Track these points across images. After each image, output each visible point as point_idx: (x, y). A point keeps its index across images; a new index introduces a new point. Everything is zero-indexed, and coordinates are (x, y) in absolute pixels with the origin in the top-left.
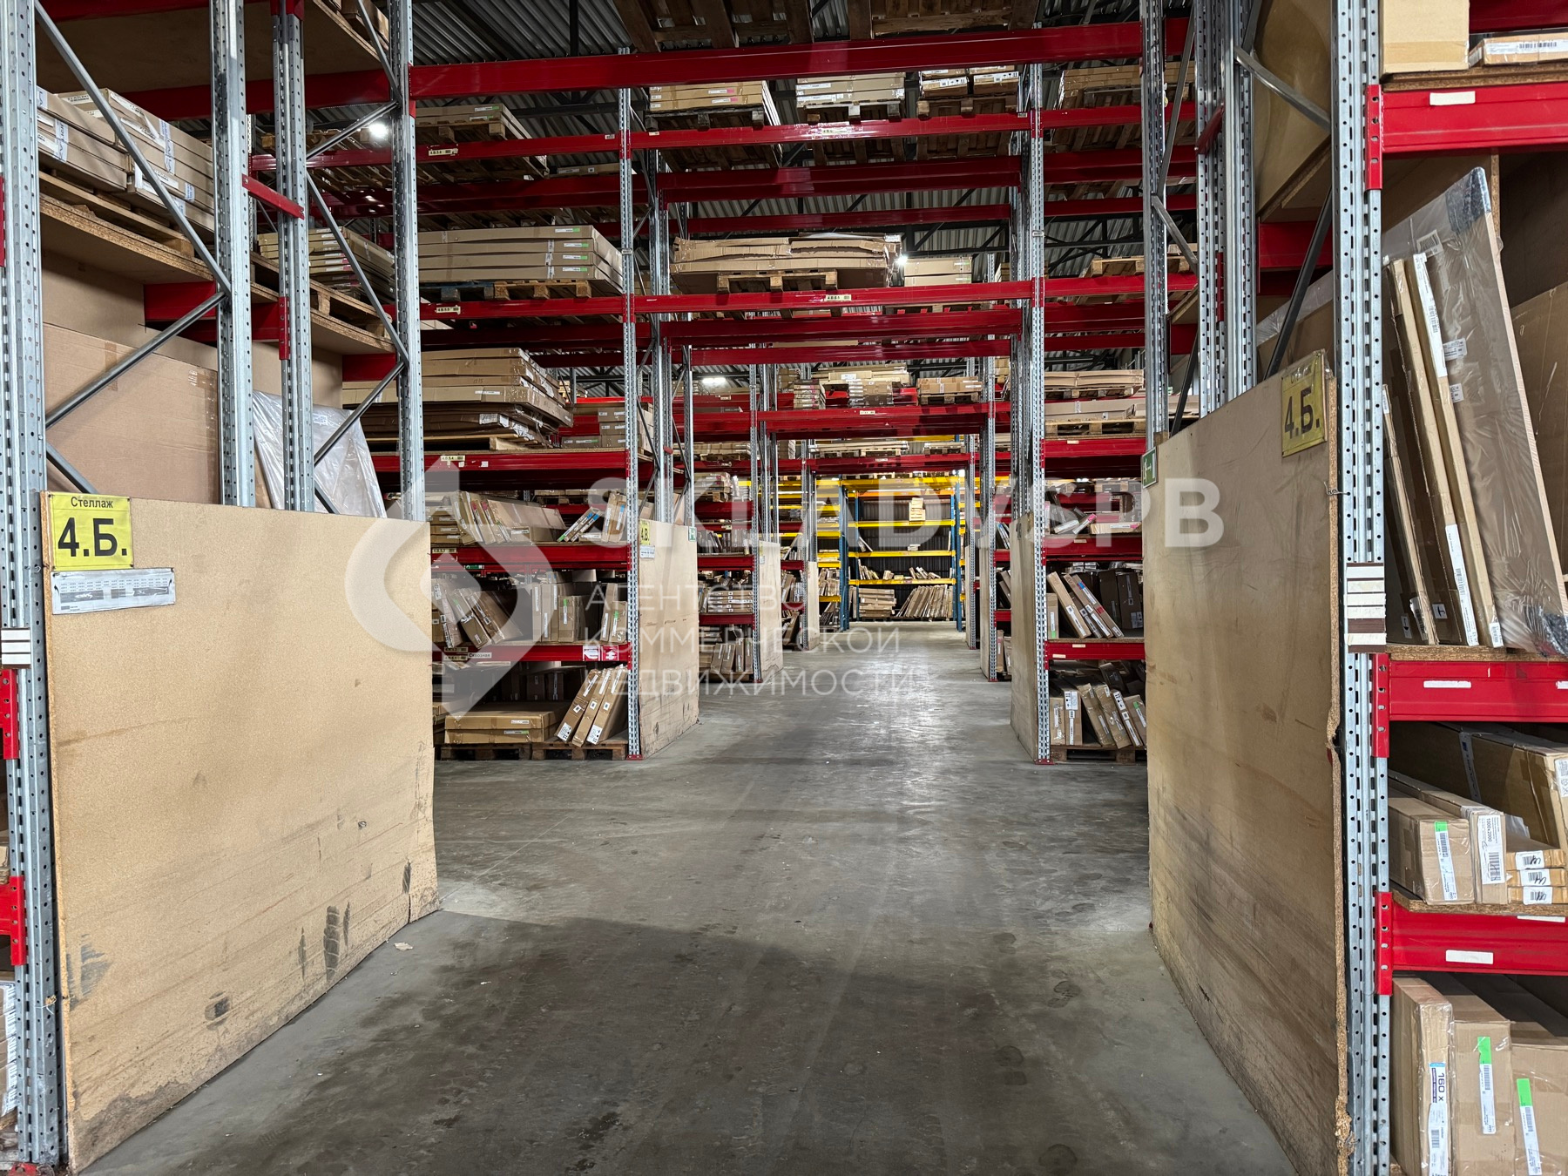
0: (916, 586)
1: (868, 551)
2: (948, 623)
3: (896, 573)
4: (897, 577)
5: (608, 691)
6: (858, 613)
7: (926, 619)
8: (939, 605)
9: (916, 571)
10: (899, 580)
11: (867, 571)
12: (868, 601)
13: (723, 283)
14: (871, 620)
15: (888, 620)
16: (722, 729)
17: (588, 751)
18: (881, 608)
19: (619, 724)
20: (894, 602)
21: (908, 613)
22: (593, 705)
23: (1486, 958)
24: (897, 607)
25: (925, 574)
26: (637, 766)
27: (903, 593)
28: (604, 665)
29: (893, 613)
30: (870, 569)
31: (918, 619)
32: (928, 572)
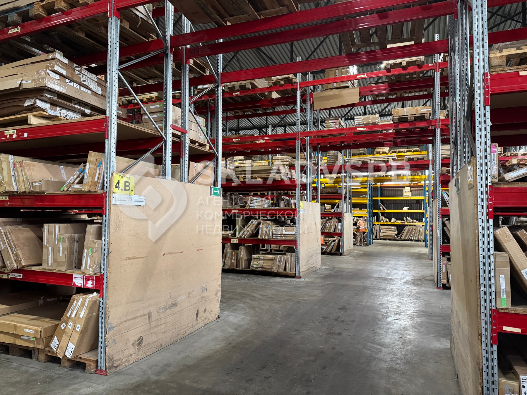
0: (407, 225)
1: (384, 209)
2: (422, 243)
3: (397, 219)
4: (398, 221)
6: (379, 236)
7: (411, 240)
8: (418, 234)
9: (407, 219)
10: (399, 222)
11: (384, 218)
12: (384, 231)
14: (385, 240)
15: (394, 240)
18: (390, 234)
19: (93, 342)
20: (396, 232)
21: (403, 237)
24: (398, 235)
25: (411, 220)
27: (400, 229)
28: (85, 291)
29: (396, 237)
30: (385, 217)
31: (407, 240)
32: (412, 219)
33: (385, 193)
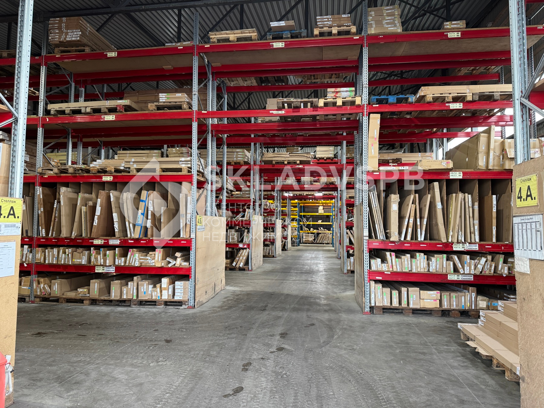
0: (320, 233)
1: (305, 222)
2: (330, 245)
3: (314, 229)
5: (244, 255)
6: (302, 241)
7: (323, 244)
8: (327, 239)
9: (321, 229)
10: (315, 231)
11: (305, 228)
12: (305, 238)
13: (274, 162)
14: (306, 243)
15: (312, 243)
16: (268, 266)
17: (239, 269)
18: (309, 240)
19: (247, 263)
20: (314, 238)
21: (318, 242)
22: (241, 258)
23: (381, 278)
24: (314, 240)
26: (251, 272)
27: (316, 235)
28: (243, 249)
31: (321, 244)
32: (324, 229)
33: (306, 210)
